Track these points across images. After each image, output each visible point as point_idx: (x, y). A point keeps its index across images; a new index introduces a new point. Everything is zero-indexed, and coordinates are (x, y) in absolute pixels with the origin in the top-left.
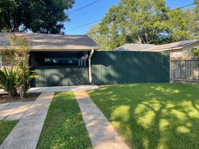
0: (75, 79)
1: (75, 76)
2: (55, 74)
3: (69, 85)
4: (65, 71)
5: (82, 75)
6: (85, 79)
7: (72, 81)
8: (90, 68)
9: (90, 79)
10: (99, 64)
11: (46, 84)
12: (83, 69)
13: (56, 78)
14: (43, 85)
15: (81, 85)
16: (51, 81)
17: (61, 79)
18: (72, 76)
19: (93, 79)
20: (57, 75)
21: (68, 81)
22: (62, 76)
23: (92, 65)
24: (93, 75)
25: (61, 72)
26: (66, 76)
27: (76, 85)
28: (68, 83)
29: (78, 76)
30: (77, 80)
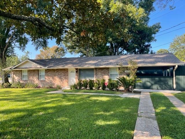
0: (162, 85)
1: (162, 83)
2: (148, 81)
3: (158, 89)
4: (155, 80)
5: (168, 83)
6: (170, 86)
7: (160, 86)
8: (174, 78)
9: (175, 86)
10: (182, 75)
11: (142, 87)
12: (168, 79)
13: (149, 84)
14: (140, 88)
15: (167, 90)
16: (145, 86)
17: (152, 85)
18: (160, 83)
19: (177, 87)
20: (149, 82)
21: (157, 87)
22: (153, 83)
23: (176, 76)
24: (177, 83)
25: (152, 80)
26: (155, 83)
27: (163, 89)
28: (157, 88)
29: (165, 83)
30: (163, 86)
